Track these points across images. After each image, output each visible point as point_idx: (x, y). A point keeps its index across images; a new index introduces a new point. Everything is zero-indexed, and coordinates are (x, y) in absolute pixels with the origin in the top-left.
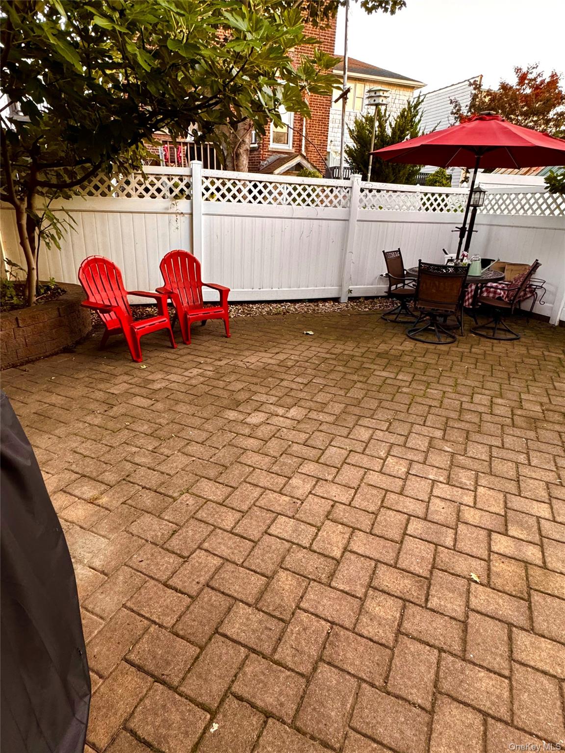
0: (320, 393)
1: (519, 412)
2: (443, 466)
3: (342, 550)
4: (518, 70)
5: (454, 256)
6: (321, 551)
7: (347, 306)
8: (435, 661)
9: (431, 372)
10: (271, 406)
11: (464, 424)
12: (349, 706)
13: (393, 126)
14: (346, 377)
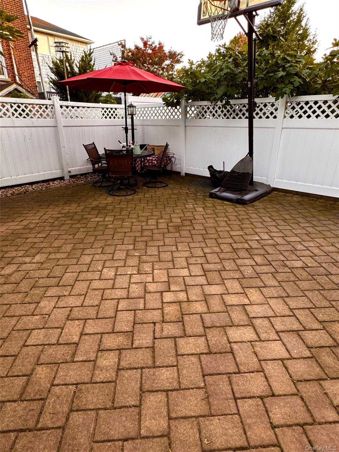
0: (56, 241)
1: (171, 224)
2: (135, 265)
3: (80, 336)
4: (142, 39)
5: (125, 144)
6: (65, 342)
7: (69, 182)
8: (140, 376)
9: (124, 213)
10: (20, 258)
11: (144, 238)
12: (92, 429)
13: (78, 66)
14: (73, 227)
